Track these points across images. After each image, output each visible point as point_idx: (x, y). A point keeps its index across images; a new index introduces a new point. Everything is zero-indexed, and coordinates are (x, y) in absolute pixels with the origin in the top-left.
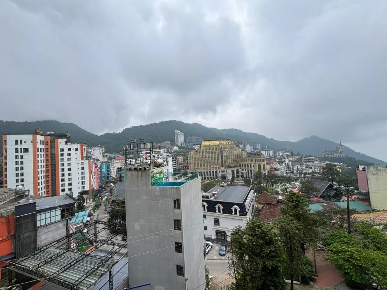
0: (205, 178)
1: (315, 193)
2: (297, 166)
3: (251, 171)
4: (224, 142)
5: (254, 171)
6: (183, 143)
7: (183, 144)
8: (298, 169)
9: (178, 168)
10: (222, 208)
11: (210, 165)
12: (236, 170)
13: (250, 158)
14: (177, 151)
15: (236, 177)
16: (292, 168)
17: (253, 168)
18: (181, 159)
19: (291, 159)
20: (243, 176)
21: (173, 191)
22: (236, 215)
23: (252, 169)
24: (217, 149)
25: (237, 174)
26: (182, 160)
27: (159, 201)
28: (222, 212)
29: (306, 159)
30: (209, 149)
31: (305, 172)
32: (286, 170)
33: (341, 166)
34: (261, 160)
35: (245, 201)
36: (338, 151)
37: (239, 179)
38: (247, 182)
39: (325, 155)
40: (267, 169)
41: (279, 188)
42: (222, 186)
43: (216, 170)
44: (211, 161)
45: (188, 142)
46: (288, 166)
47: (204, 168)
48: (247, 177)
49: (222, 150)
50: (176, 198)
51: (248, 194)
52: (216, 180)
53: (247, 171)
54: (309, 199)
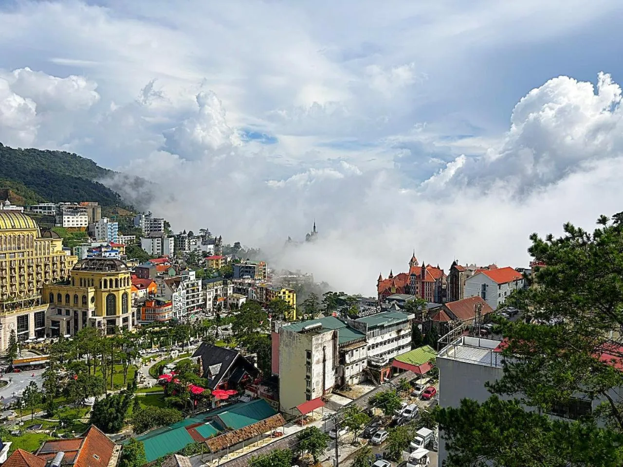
2: (216, 290)
3: (85, 314)
5: (93, 315)
8: (216, 297)
12: (35, 314)
13: (86, 275)
16: (204, 295)
17: (90, 305)
20: (59, 329)
23: (88, 309)
32: (187, 303)
34: (117, 280)
40: (134, 306)
46: (193, 291)
48: (72, 332)
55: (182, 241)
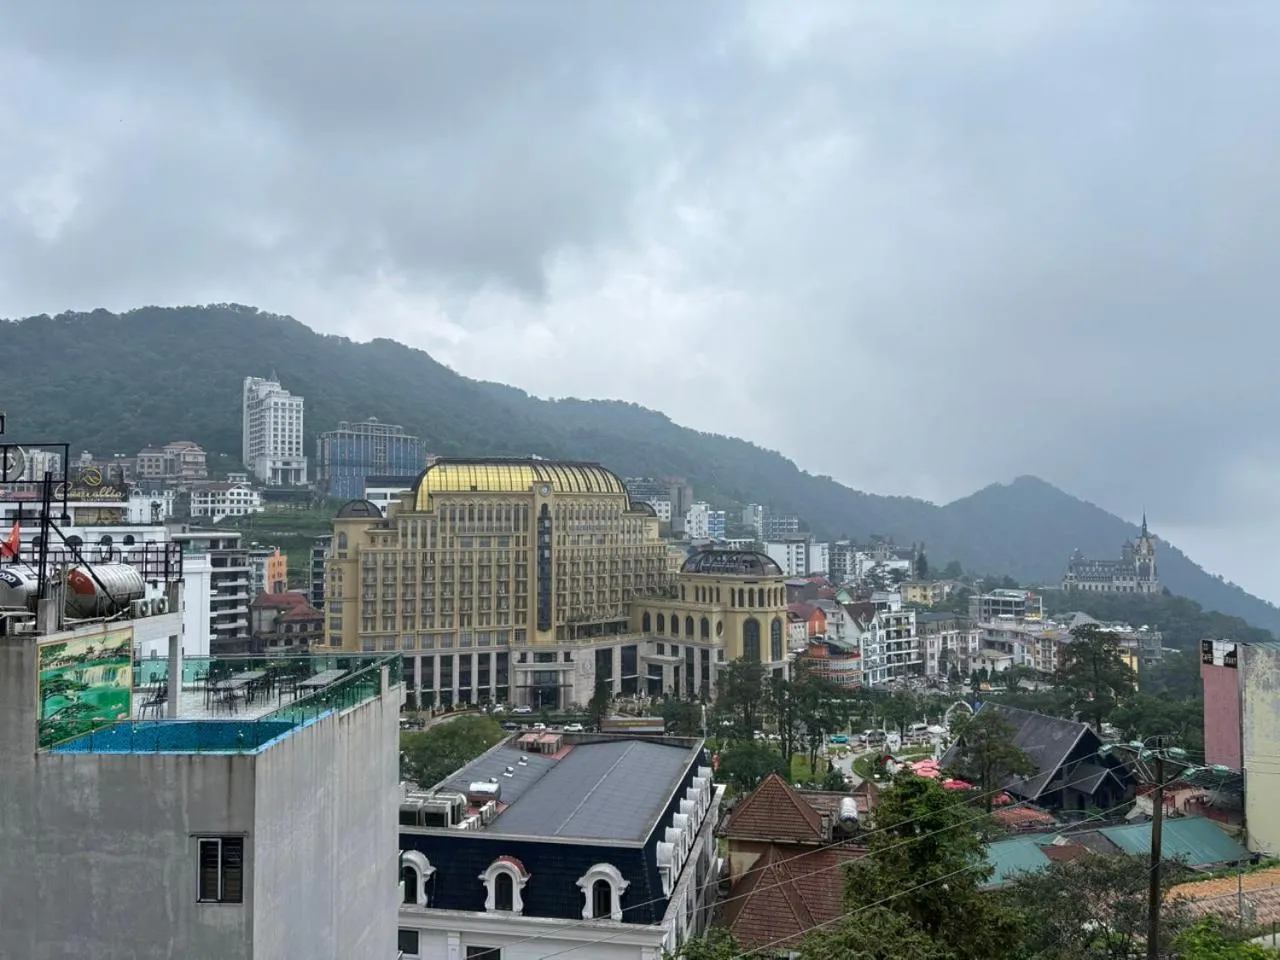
0: (428, 699)
1: (1016, 782)
2: (945, 639)
3: (705, 655)
4: (564, 480)
5: (721, 658)
6: (294, 465)
7: (298, 472)
8: (945, 653)
9: (249, 629)
10: (519, 881)
11: (470, 617)
12: (623, 648)
13: (706, 581)
14: (247, 516)
15: (617, 688)
16: (920, 645)
17: (715, 639)
18: (272, 568)
19: (915, 594)
20: (661, 681)
21: (198, 783)
22: (602, 923)
23: (711, 646)
24: (517, 512)
25: (623, 675)
26: (285, 579)
27: (92, 857)
28: (518, 904)
29: (987, 597)
30: (471, 512)
31: (977, 666)
32: (889, 657)
33: (1138, 640)
34: (761, 591)
35: (659, 835)
36: (1132, 562)
37: (636, 701)
38: (679, 724)
39: (1074, 581)
40: (790, 649)
41: (845, 756)
42: (534, 749)
43: (502, 649)
44: (476, 588)
45: (333, 463)
46: (899, 633)
47: (423, 635)
48: (683, 690)
49: (547, 523)
50: (219, 827)
51: (681, 793)
52: (500, 708)
53: (682, 653)
54: (989, 811)
55: (839, 555)
